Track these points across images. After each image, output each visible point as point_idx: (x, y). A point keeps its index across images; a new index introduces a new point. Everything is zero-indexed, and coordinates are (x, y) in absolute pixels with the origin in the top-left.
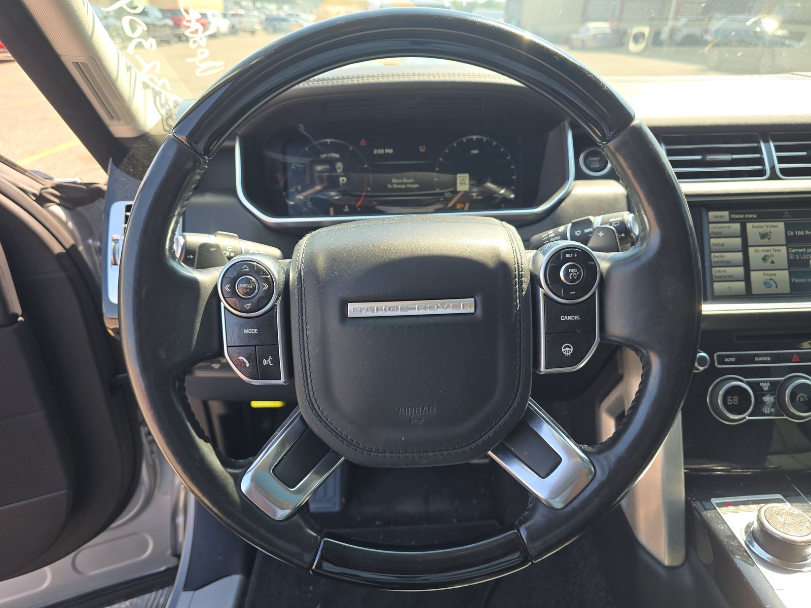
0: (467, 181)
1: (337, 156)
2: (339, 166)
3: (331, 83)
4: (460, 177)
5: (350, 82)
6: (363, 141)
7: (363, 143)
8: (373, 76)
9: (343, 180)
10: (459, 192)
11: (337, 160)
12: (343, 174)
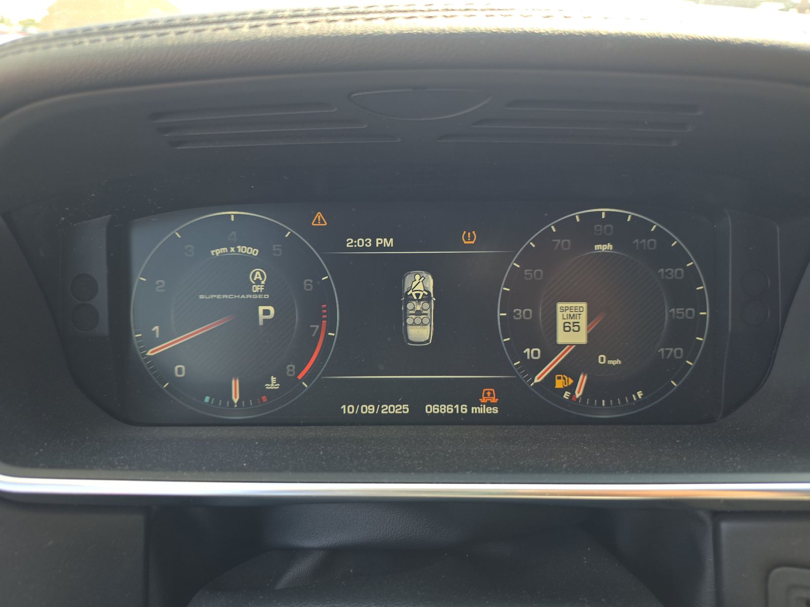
0: (583, 320)
1: (254, 252)
2: (258, 276)
3: (155, 37)
4: (563, 310)
5: (225, 33)
6: (319, 215)
7: (319, 219)
8: (315, 13)
9: (266, 312)
10: (564, 346)
11: (250, 263)
12: (267, 296)
